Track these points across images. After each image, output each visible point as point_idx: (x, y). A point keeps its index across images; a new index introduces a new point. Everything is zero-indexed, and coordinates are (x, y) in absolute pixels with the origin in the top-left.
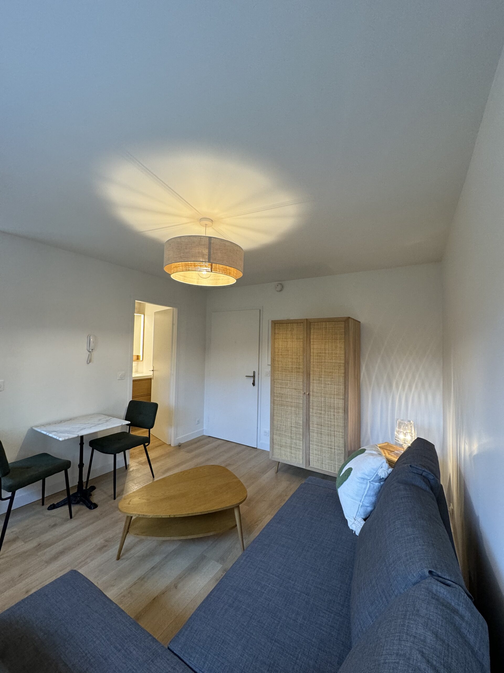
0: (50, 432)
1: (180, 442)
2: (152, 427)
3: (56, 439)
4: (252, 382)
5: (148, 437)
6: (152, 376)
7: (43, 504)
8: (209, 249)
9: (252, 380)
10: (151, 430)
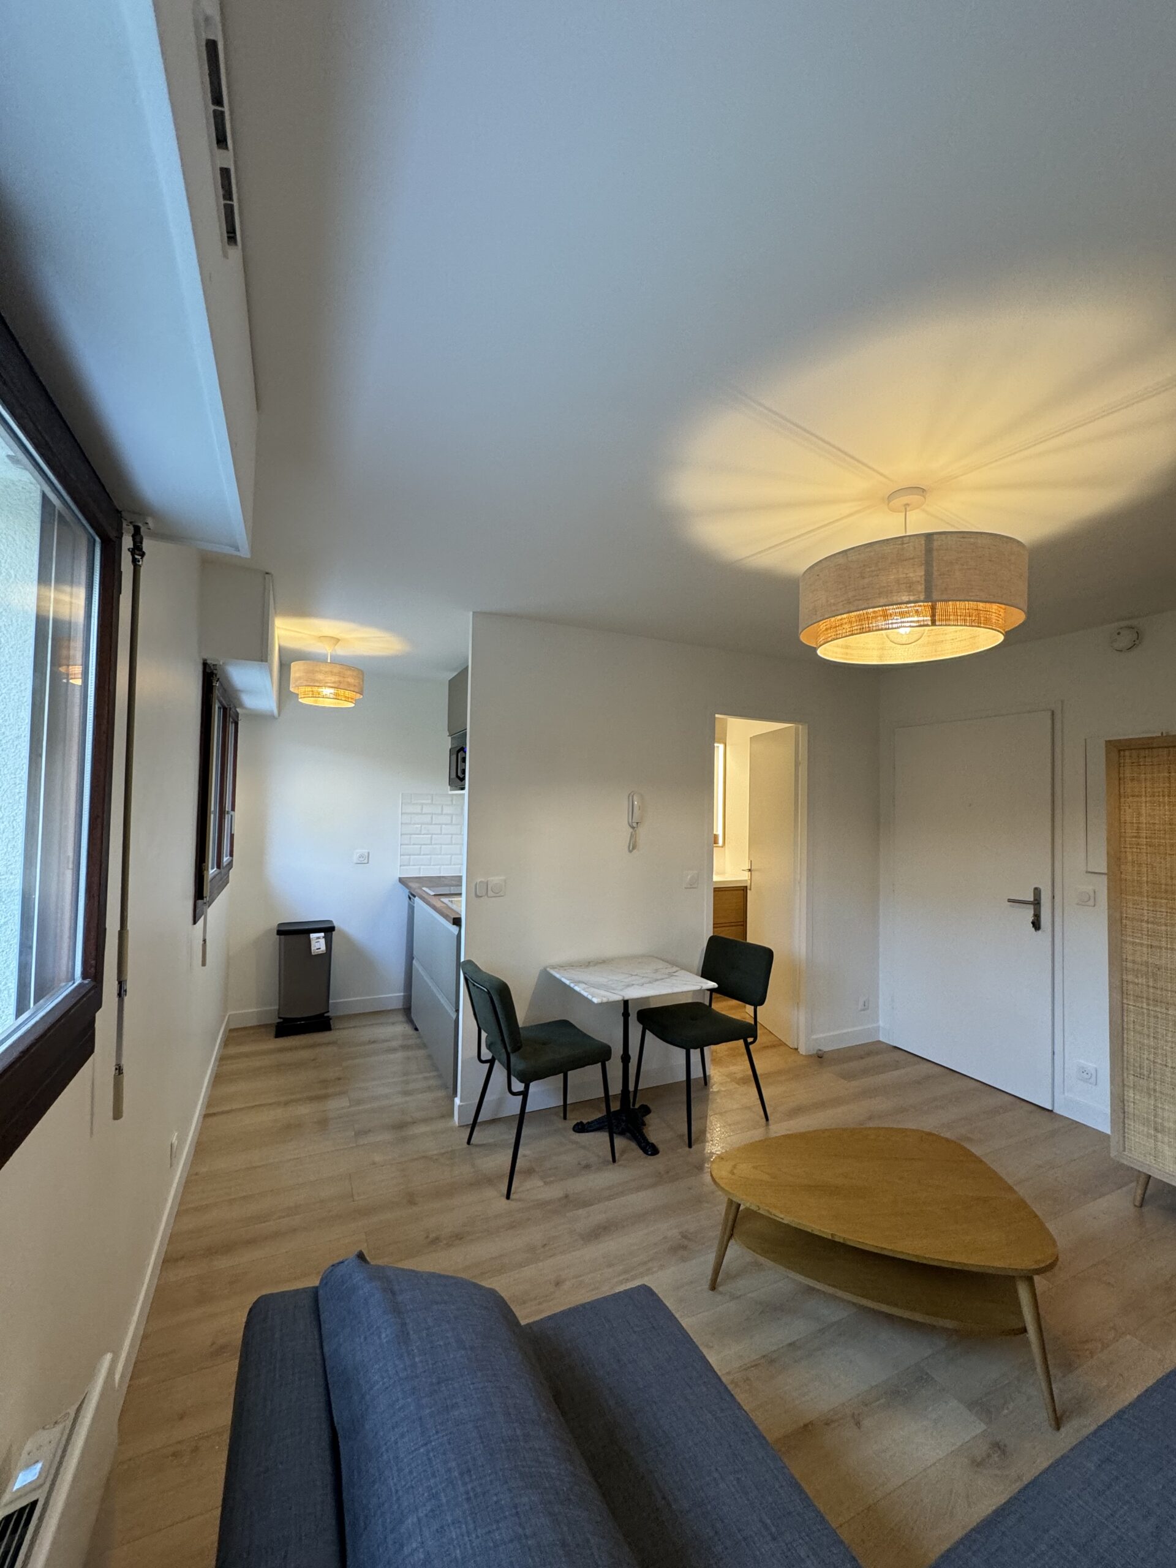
0: (578, 982)
1: (821, 1048)
2: (762, 1003)
3: (586, 998)
4: (1031, 918)
5: (753, 1023)
6: (749, 881)
7: (565, 1118)
8: (928, 564)
9: (1032, 912)
10: (759, 1008)
